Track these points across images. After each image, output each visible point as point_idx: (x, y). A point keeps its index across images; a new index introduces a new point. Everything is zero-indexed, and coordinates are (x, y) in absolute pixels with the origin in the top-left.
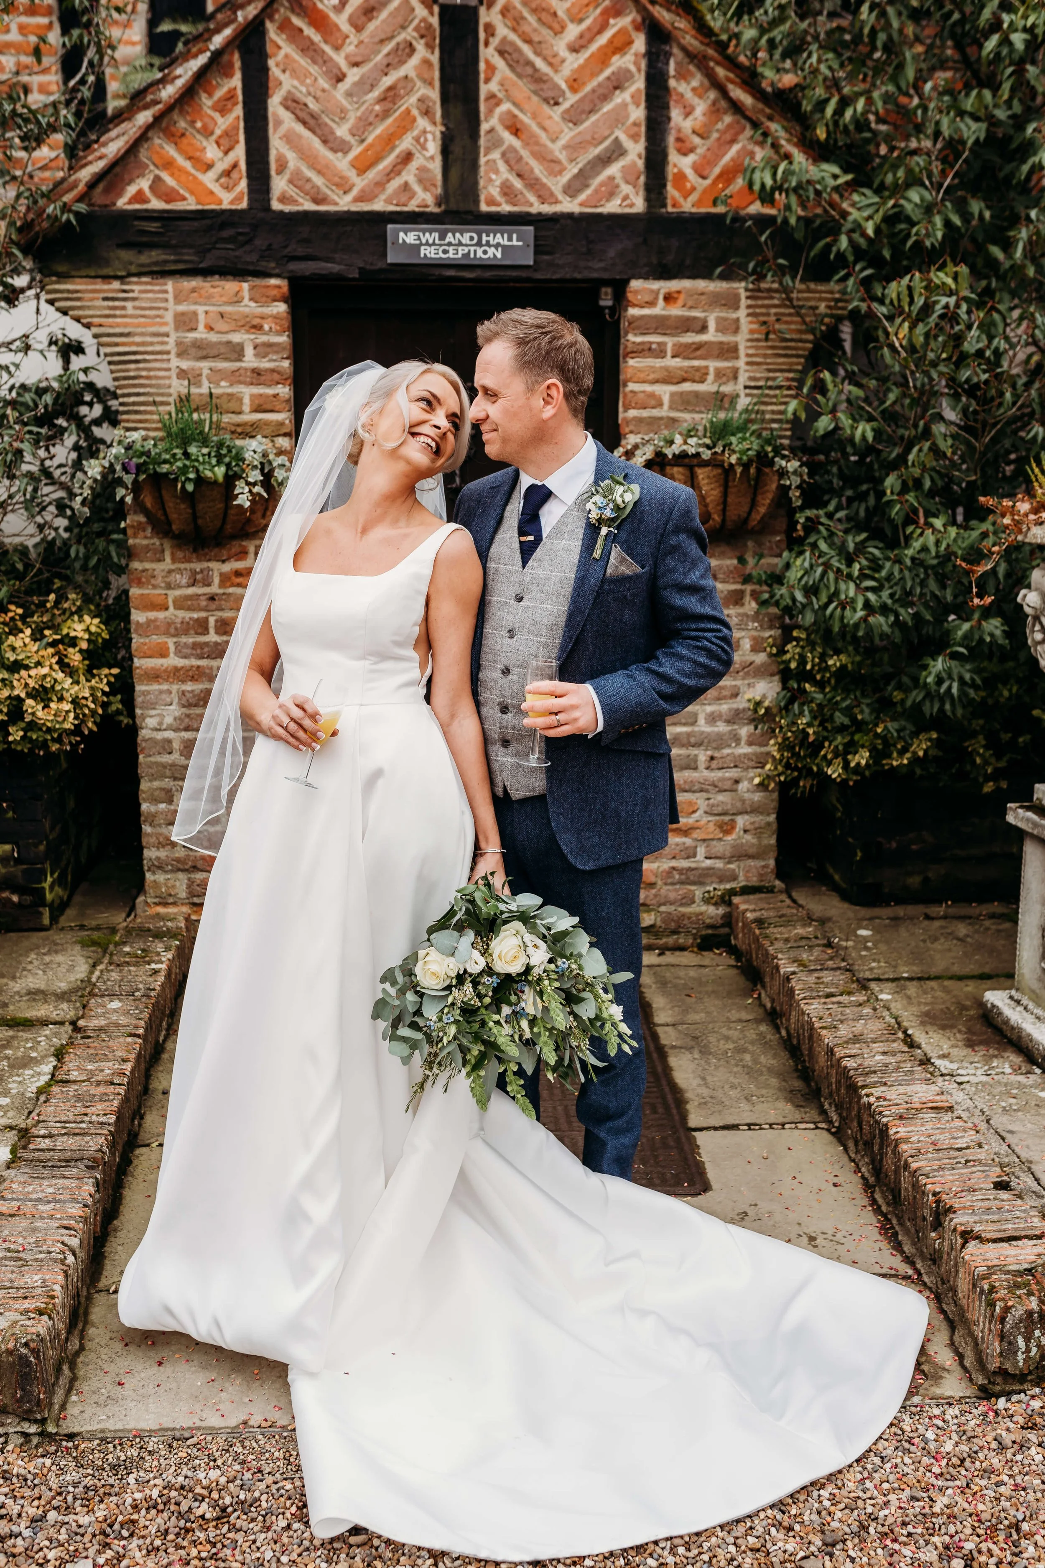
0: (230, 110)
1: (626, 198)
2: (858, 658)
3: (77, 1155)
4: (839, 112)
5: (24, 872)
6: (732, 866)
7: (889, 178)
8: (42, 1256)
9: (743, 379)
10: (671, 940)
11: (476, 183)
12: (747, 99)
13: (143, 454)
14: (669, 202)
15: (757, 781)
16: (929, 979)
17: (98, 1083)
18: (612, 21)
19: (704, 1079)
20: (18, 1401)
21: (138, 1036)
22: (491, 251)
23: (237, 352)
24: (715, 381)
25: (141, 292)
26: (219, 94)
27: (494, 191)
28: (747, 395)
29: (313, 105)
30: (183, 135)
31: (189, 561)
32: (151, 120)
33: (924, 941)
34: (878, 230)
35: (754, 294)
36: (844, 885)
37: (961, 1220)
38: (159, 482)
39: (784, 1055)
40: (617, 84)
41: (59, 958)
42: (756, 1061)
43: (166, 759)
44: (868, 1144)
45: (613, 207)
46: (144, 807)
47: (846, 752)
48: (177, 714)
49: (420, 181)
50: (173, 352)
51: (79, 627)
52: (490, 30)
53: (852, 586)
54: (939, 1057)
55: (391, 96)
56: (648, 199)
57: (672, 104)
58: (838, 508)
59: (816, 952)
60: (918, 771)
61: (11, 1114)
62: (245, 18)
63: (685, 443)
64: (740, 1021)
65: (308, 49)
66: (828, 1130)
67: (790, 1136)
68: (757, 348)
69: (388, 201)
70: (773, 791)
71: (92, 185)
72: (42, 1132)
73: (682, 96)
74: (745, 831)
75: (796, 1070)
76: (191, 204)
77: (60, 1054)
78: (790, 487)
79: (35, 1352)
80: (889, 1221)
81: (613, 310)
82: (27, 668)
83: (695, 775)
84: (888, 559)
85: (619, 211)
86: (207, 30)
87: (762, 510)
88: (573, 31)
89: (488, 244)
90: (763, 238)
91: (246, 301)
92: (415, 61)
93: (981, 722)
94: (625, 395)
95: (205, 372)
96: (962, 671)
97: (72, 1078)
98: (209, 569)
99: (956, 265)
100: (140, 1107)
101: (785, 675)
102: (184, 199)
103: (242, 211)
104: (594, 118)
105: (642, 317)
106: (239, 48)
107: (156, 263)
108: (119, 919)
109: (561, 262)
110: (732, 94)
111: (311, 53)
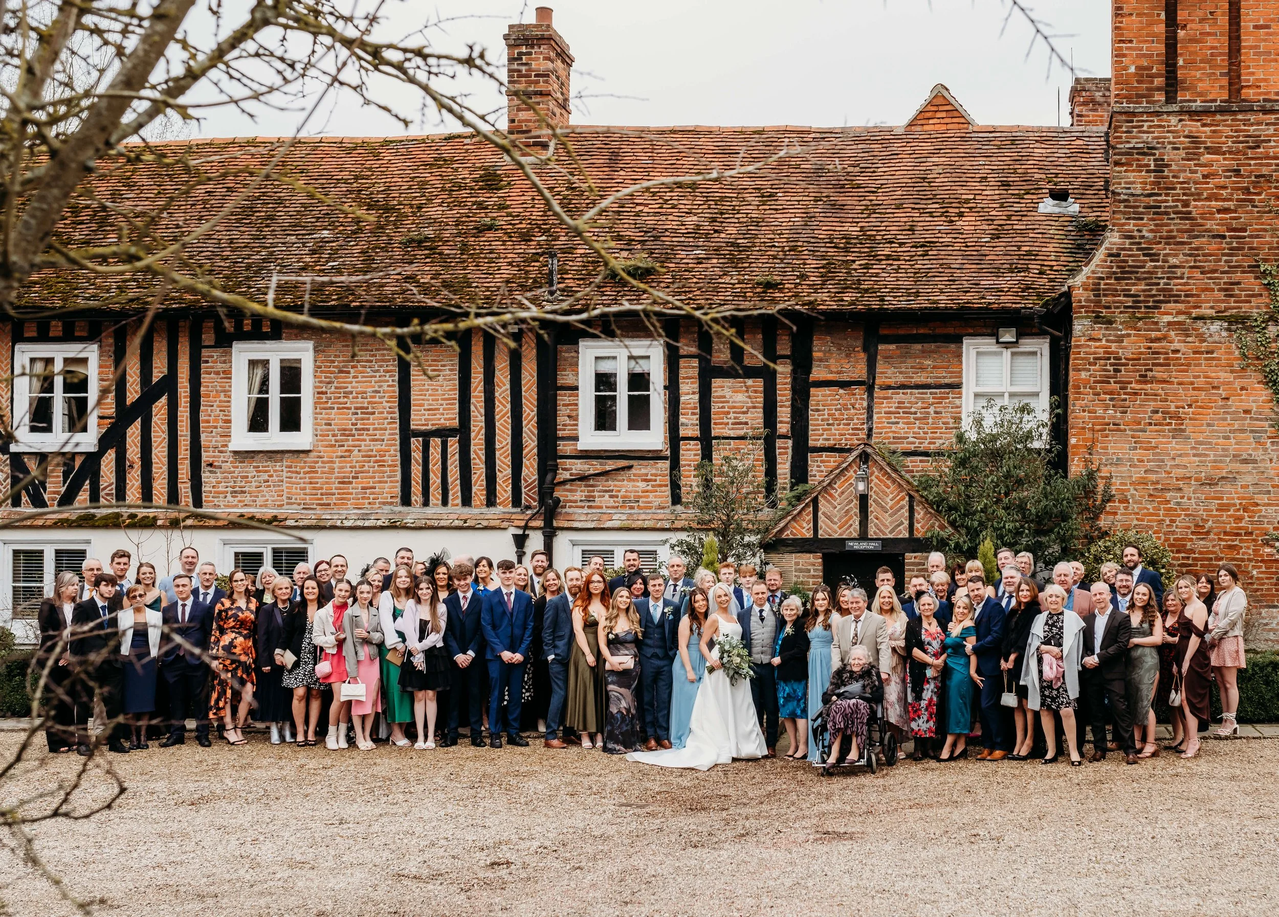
0: (810, 516)
1: (904, 534)
11: (867, 531)
12: (933, 512)
14: (915, 535)
18: (900, 493)
23: (809, 571)
25: (787, 557)
26: (807, 512)
27: (872, 533)
29: (829, 514)
30: (798, 521)
32: (790, 519)
40: (902, 508)
45: (901, 536)
49: (854, 531)
50: (794, 571)
52: (871, 496)
55: (847, 512)
56: (909, 535)
57: (915, 512)
62: (814, 496)
65: (828, 501)
69: (846, 536)
71: (777, 533)
73: (917, 510)
81: (902, 560)
86: (805, 498)
88: (891, 496)
89: (870, 545)
91: (812, 559)
92: (853, 503)
95: (801, 575)
102: (798, 536)
103: (811, 538)
104: (896, 516)
105: (909, 562)
106: (812, 502)
107: (791, 550)
109: (888, 549)
110: (929, 511)
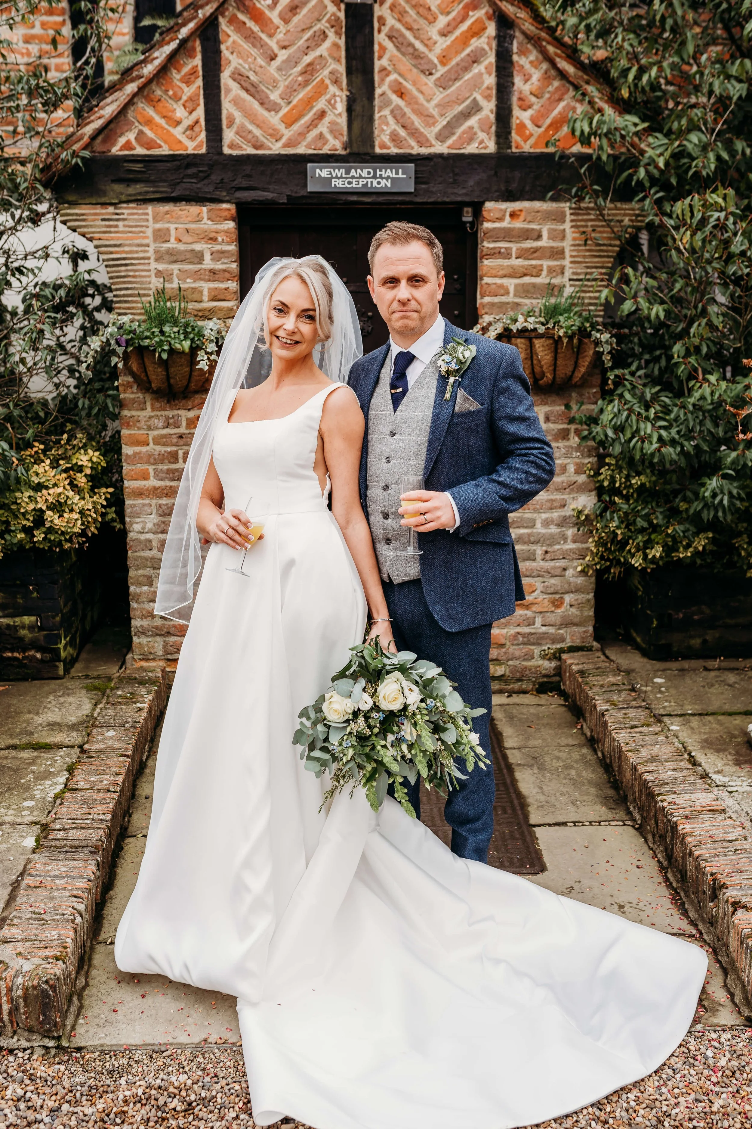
0: (194, 82)
1: (482, 142)
2: (654, 478)
3: (83, 843)
4: (638, 77)
5: (46, 636)
6: (561, 631)
7: (675, 126)
8: (58, 917)
9: (568, 273)
10: (516, 686)
11: (372, 133)
12: (570, 69)
13: (130, 332)
14: (513, 145)
15: (579, 569)
16: (707, 714)
17: (99, 791)
18: (471, 13)
19: (541, 788)
20: (41, 1023)
21: (128, 756)
22: (383, 182)
23: (199, 257)
24: (548, 275)
25: (129, 214)
26: (185, 70)
27: (385, 138)
28: (571, 286)
29: (253, 78)
30: (159, 100)
31: (164, 410)
32: (136, 89)
33: (704, 687)
34: (667, 164)
35: (576, 211)
36: (644, 646)
37: (731, 894)
38: (142, 352)
39: (601, 770)
40: (475, 59)
41: (70, 699)
42: (579, 775)
43: (148, 554)
44: (663, 837)
45: (472, 149)
46: (132, 589)
47: (645, 548)
48: (156, 521)
49: (331, 131)
50: (152, 258)
51: (85, 458)
52: (382, 21)
53: (649, 425)
54: (715, 773)
55: (310, 70)
56: (498, 143)
57: (515, 73)
58: (639, 368)
59: (624, 695)
60: (699, 561)
61: (35, 813)
62: (204, 15)
63: (526, 321)
64: (568, 745)
65: (250, 37)
66: (633, 826)
67: (605, 830)
68: (578, 251)
69: (308, 147)
70: (591, 576)
71: (93, 138)
72: (58, 826)
73: (523, 67)
74: (571, 606)
75: (609, 782)
76: (165, 150)
77: (71, 770)
78: (603, 353)
79: (53, 987)
80: (678, 894)
81: (472, 223)
82: (47, 488)
83: (534, 564)
84: (676, 405)
85: (477, 151)
86: (177, 24)
87: (583, 370)
88: (442, 21)
89: (381, 177)
90: (582, 171)
91: (205, 220)
92: (327, 44)
93: (745, 525)
94: (482, 286)
95: (176, 272)
96: (731, 487)
97: (80, 787)
98: (179, 416)
99: (725, 189)
100: (129, 808)
101: (600, 491)
102: (160, 147)
103: (202, 155)
104: (458, 84)
105: (495, 229)
106: (200, 36)
107: (140, 194)
108: (113, 670)
109: (434, 189)
110: (559, 65)
111: (252, 39)
